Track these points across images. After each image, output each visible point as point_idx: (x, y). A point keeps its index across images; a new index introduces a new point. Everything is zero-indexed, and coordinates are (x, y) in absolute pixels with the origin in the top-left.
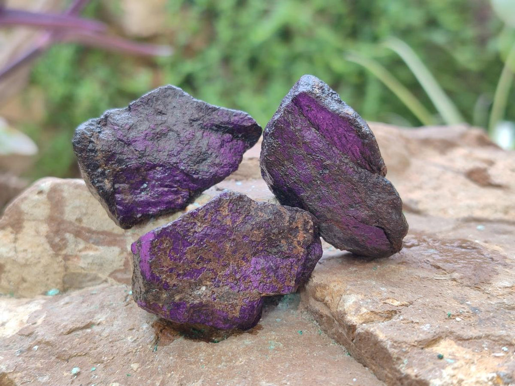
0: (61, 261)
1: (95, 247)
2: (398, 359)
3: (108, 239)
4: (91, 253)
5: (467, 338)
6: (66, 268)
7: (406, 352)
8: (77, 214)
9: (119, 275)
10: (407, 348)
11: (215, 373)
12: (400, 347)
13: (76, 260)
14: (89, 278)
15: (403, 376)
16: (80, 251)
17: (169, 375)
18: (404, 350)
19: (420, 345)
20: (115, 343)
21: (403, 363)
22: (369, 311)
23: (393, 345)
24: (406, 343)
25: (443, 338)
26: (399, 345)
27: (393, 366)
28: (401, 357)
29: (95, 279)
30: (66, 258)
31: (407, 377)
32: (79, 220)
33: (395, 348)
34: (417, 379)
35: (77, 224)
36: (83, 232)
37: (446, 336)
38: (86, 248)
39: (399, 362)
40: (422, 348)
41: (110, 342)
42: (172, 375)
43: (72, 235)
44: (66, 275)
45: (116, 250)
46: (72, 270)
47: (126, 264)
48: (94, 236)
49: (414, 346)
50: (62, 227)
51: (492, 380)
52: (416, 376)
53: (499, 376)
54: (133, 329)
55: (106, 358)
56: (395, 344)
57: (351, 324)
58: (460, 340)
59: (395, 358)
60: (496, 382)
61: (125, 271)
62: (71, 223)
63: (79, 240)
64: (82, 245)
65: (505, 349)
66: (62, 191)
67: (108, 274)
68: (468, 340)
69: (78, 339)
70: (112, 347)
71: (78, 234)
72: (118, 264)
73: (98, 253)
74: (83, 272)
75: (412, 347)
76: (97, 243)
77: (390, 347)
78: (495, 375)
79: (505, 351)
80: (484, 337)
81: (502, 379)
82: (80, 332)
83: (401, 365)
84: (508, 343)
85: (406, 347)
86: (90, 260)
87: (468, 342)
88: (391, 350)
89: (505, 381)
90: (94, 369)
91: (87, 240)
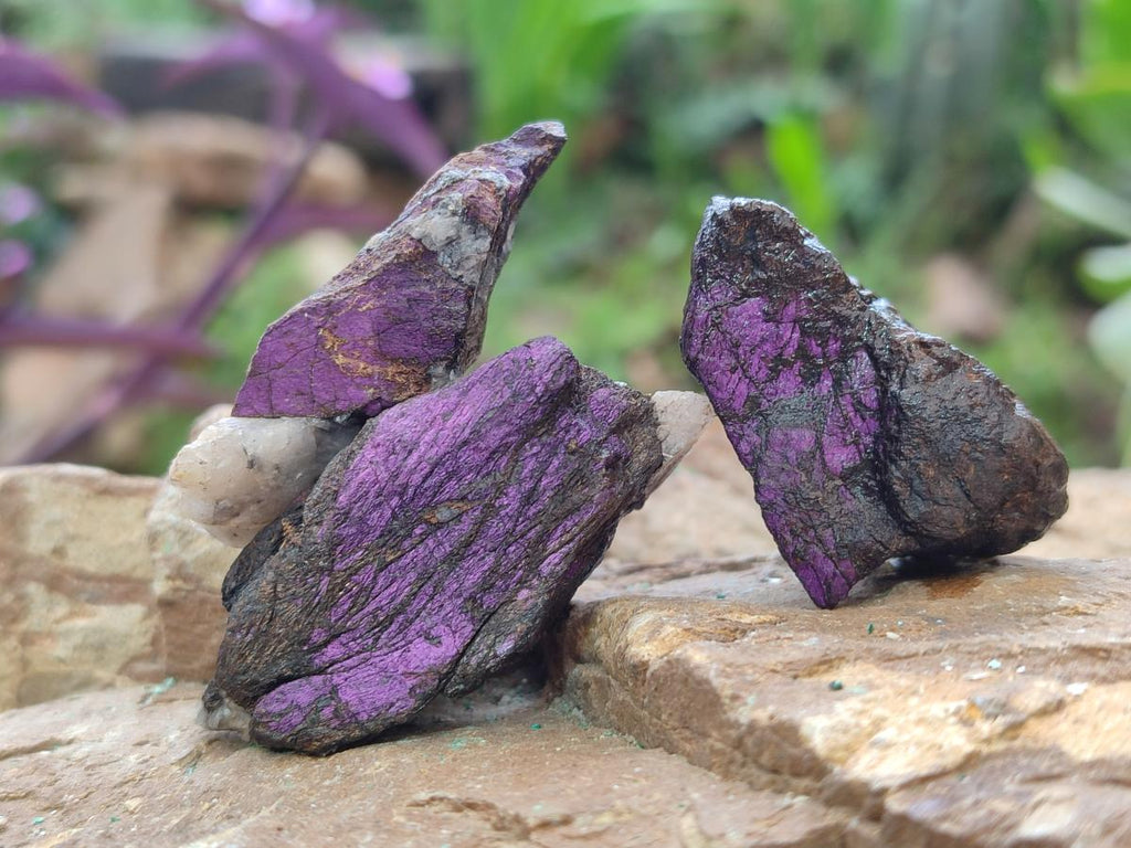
0: (15, 649)
1: (89, 607)
2: (735, 698)
3: (121, 588)
4: (81, 623)
5: (904, 654)
6: (25, 663)
7: (754, 683)
8: (55, 538)
9: (141, 667)
10: (757, 675)
11: (313, 791)
12: (740, 674)
13: (48, 642)
14: (75, 682)
15: (743, 728)
16: (57, 622)
17: (207, 805)
18: (749, 678)
19: (790, 670)
20: (97, 770)
21: (745, 704)
22: (679, 630)
23: (723, 671)
24: (754, 666)
25: (848, 661)
26: (739, 670)
27: (724, 717)
28: (743, 694)
29: (85, 684)
30: (27, 640)
31: (752, 727)
32: (59, 552)
33: (728, 676)
34: (774, 722)
35: (55, 561)
36: (68, 577)
37: (856, 659)
38: (72, 615)
39: (737, 704)
40: (795, 677)
41: (87, 768)
42: (213, 805)
43: (42, 587)
44: (23, 682)
45: (135, 611)
46: (39, 666)
47: (154, 642)
48: (90, 586)
49: (774, 671)
50: (22, 569)
51: (956, 713)
52: (772, 718)
53: (972, 705)
54: (147, 742)
55: (71, 796)
56: (728, 669)
57: (636, 660)
58: (889, 660)
59: (726, 697)
60: (966, 716)
61: (152, 657)
62: (41, 558)
63: (59, 597)
64: (62, 609)
65: (995, 664)
66: (26, 489)
67: (115, 667)
68: (907, 657)
69: (16, 770)
70: (90, 775)
71: (55, 583)
72: (139, 643)
73: (94, 622)
74: (63, 668)
75: (771, 674)
76: (95, 600)
77: (718, 676)
78: (964, 703)
79: (997, 669)
80: (947, 650)
81: (980, 708)
82: (25, 759)
83: (741, 709)
84: (1005, 653)
85: (755, 673)
86: (77, 639)
87: (907, 661)
88: (717, 682)
89: (986, 712)
90: (41, 819)
91: (72, 595)
